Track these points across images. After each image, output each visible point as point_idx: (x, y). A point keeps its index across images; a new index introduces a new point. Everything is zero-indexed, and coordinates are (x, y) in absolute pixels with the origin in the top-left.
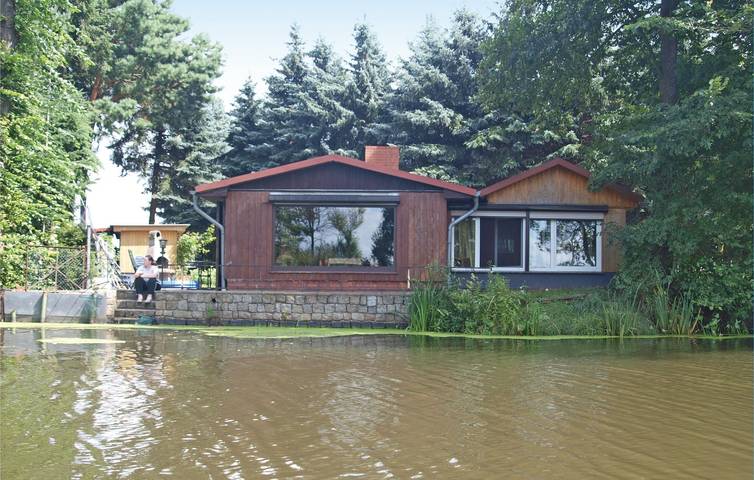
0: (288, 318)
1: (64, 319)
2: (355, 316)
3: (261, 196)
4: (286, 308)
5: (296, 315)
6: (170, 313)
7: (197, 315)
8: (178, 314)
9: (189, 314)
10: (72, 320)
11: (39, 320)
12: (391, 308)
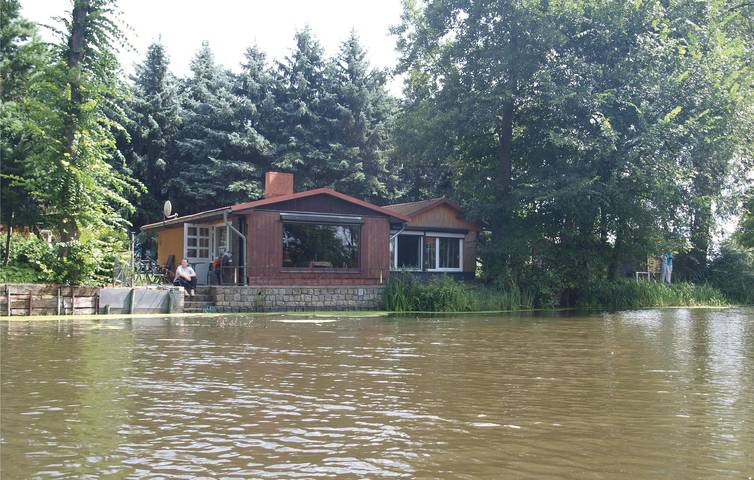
0: (310, 305)
1: (148, 311)
2: (351, 303)
3: (274, 215)
4: (308, 298)
5: (314, 303)
6: (227, 303)
7: (248, 304)
8: (233, 304)
9: (241, 304)
10: (154, 311)
11: (129, 312)
12: (372, 297)
